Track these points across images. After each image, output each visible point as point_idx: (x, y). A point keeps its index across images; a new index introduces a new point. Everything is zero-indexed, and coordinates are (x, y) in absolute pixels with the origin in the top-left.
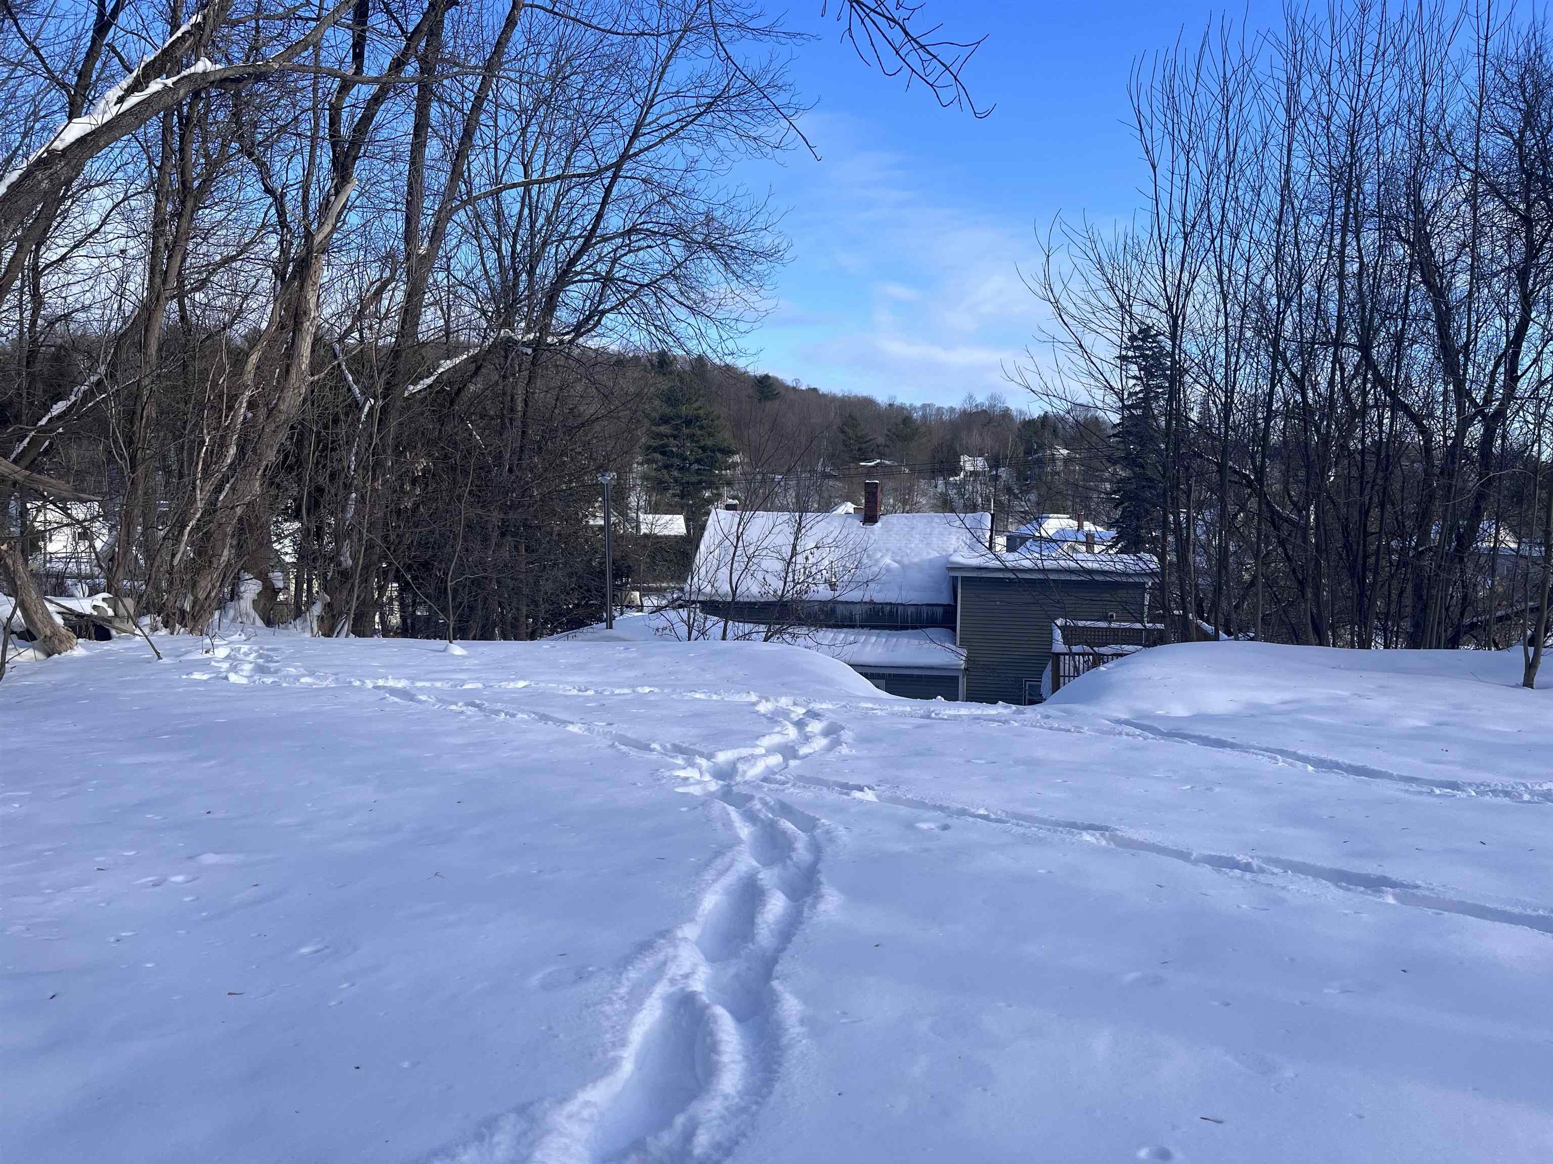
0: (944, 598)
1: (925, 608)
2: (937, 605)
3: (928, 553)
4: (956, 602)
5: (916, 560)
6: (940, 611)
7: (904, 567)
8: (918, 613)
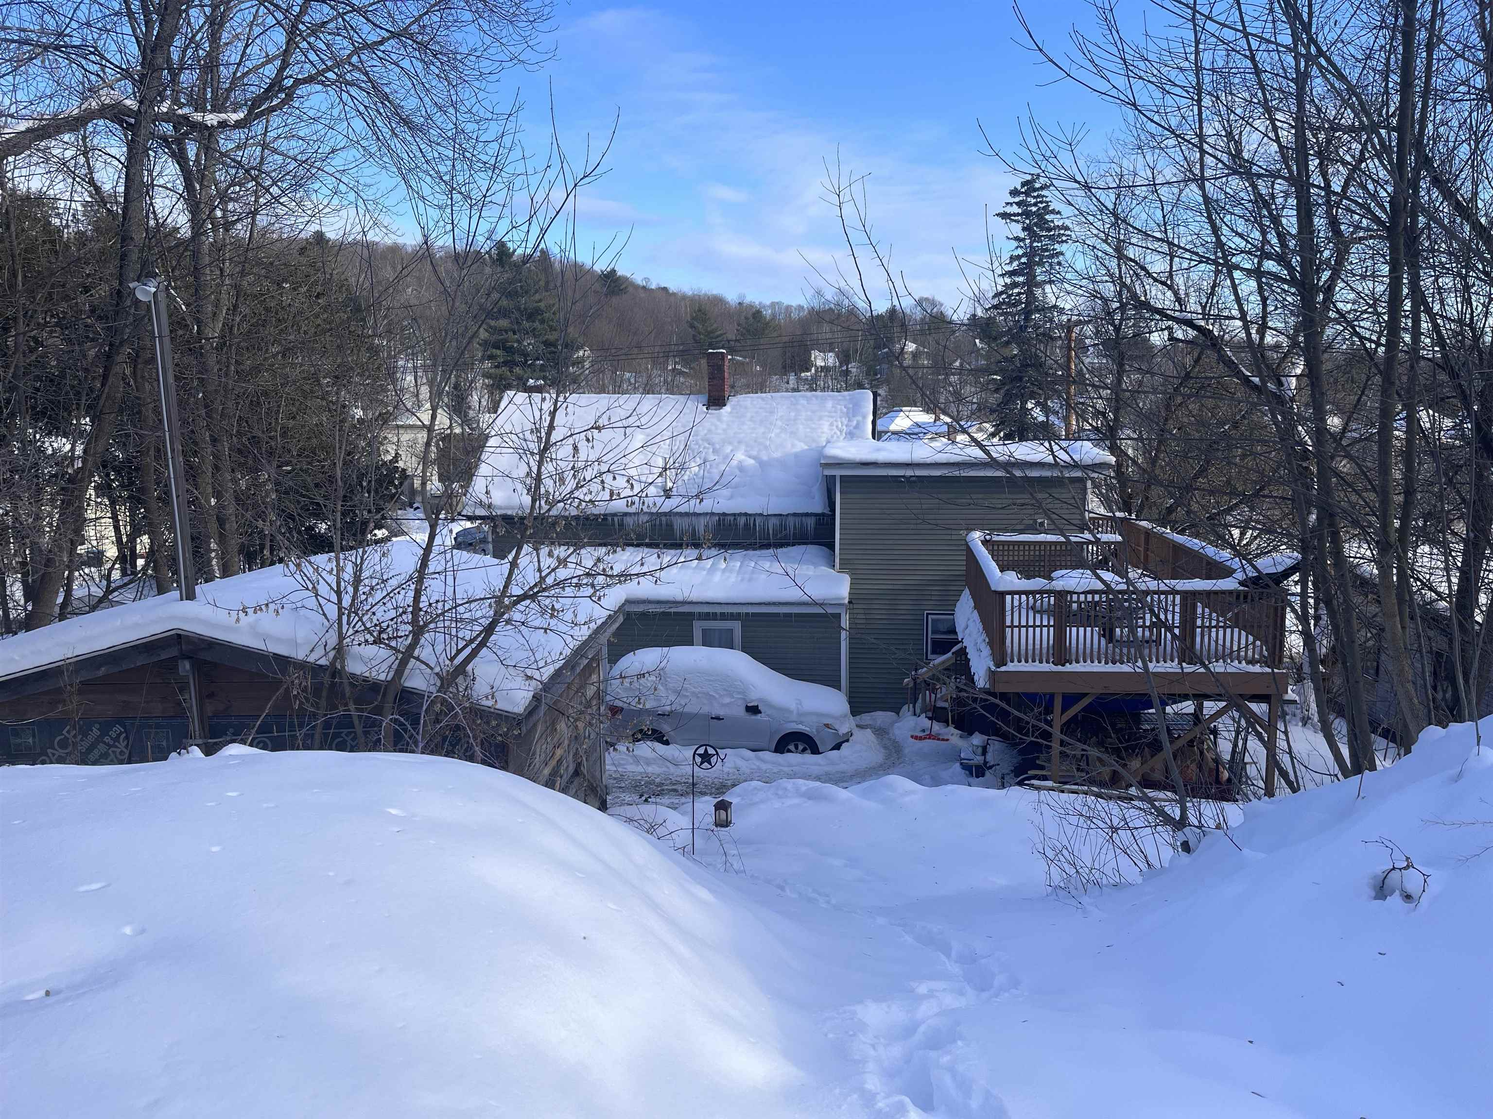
0: (817, 506)
1: (791, 519)
2: (807, 515)
3: (793, 445)
4: (833, 510)
5: (777, 455)
6: (811, 522)
7: (762, 464)
8: (783, 527)
